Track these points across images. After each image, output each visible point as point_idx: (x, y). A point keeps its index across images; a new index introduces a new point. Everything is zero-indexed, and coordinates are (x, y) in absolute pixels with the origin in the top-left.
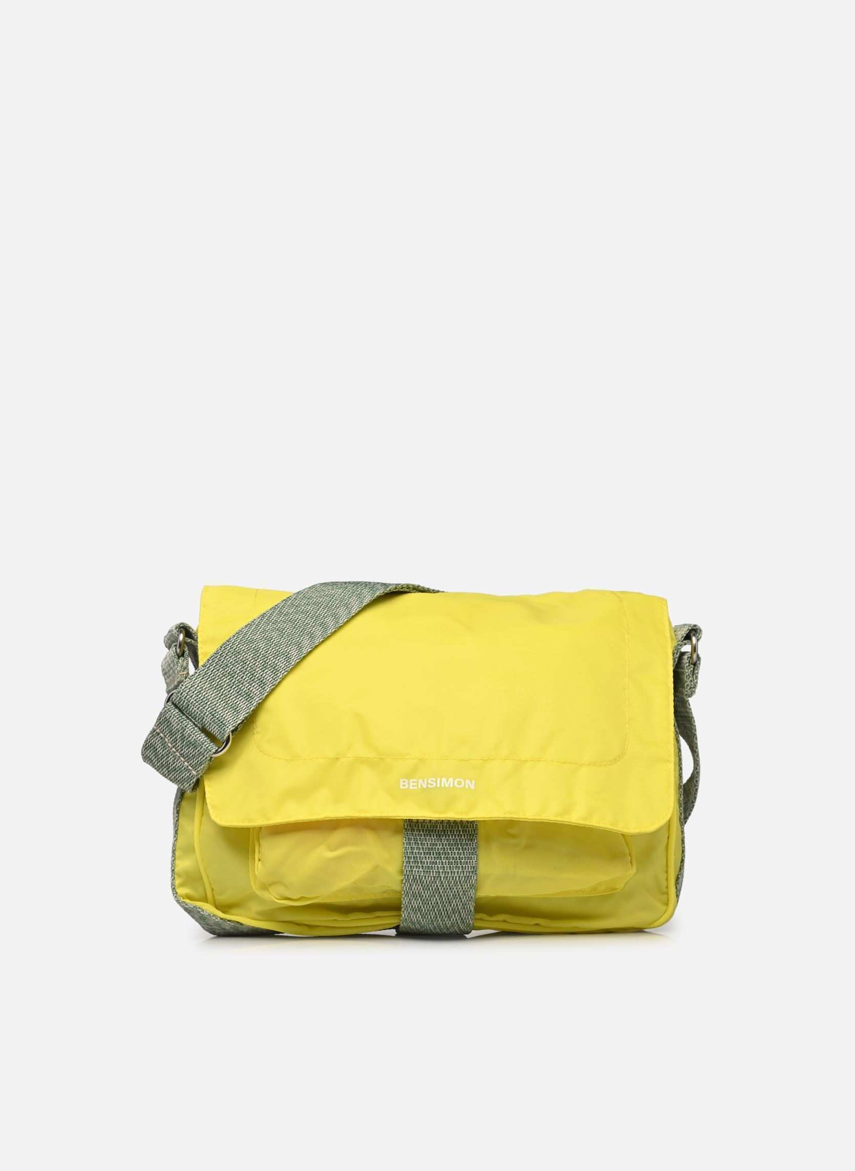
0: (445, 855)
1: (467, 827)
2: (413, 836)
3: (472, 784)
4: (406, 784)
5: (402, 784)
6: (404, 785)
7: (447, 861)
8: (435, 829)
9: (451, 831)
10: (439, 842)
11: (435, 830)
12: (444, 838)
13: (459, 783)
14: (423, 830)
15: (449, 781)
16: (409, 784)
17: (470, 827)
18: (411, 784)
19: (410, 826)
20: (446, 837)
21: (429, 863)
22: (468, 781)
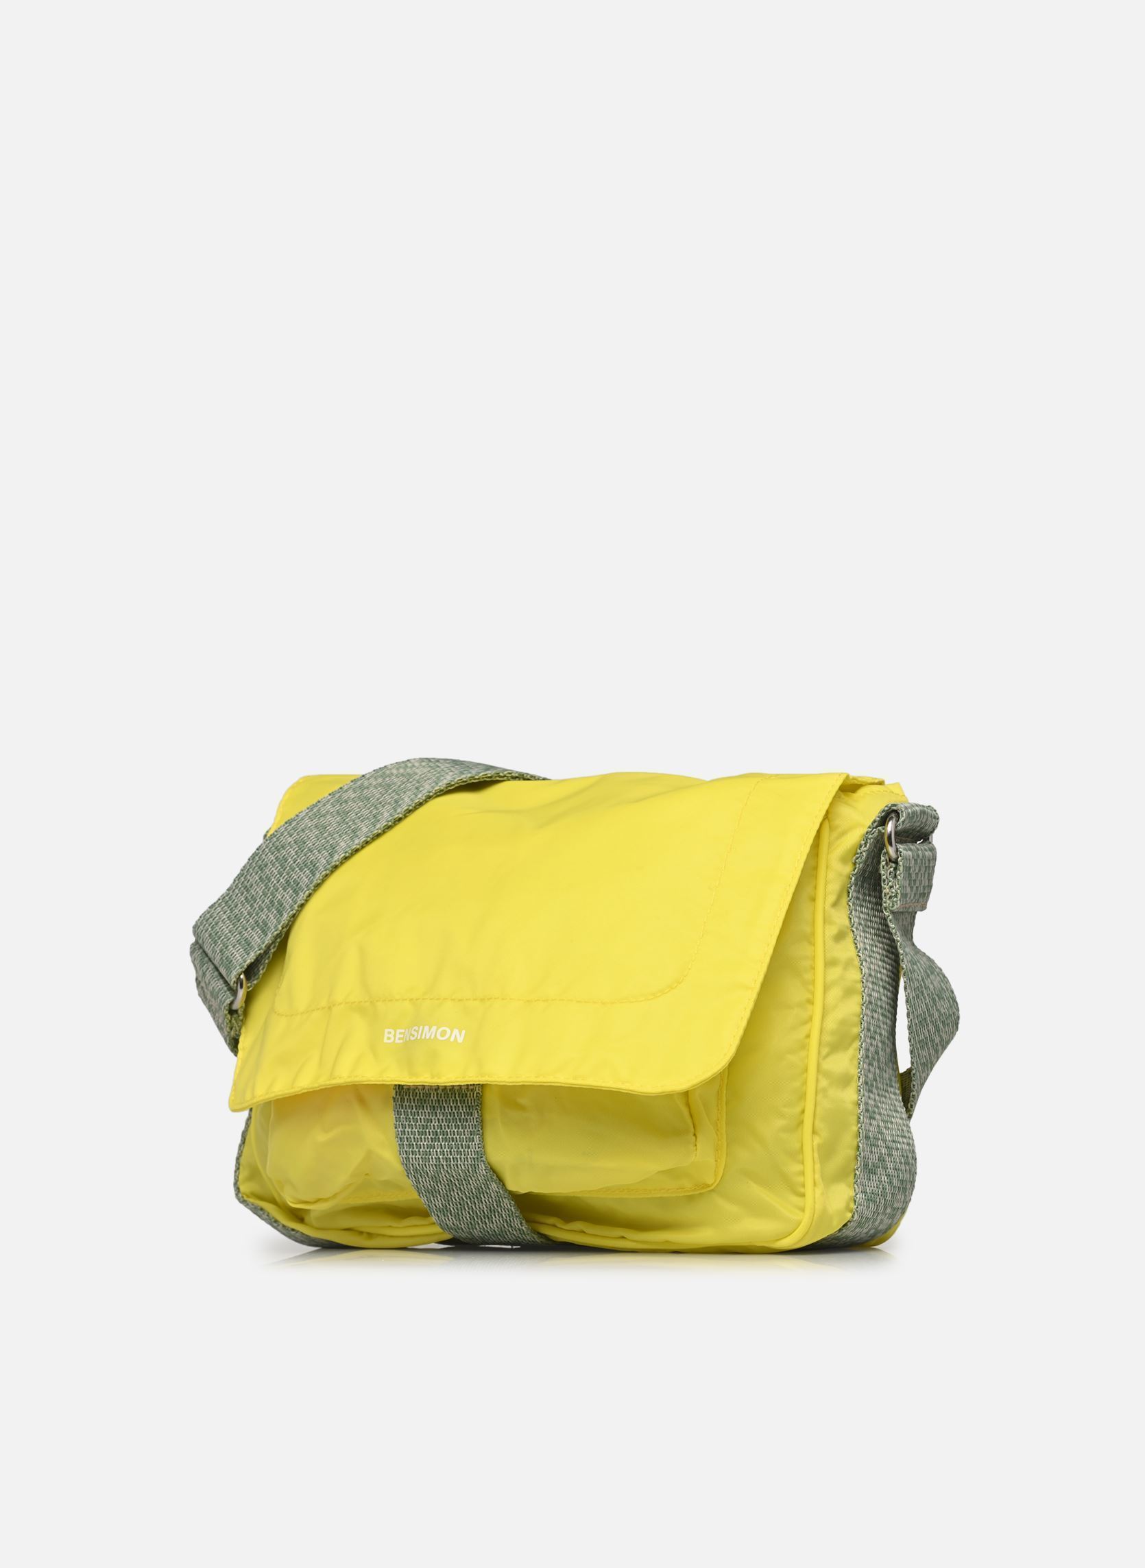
0: (444, 1135)
1: (466, 1097)
2: (402, 1108)
3: (460, 1034)
4: (391, 1036)
5: (386, 1035)
6: (389, 1038)
7: (446, 1144)
8: (428, 1098)
9: (446, 1101)
10: (434, 1117)
11: (429, 1100)
12: (439, 1111)
13: (444, 1033)
14: (414, 1100)
15: (432, 1029)
16: (395, 1036)
17: (470, 1097)
18: (398, 1036)
19: (400, 1095)
20: (441, 1110)
21: (426, 1147)
22: (456, 1032)
